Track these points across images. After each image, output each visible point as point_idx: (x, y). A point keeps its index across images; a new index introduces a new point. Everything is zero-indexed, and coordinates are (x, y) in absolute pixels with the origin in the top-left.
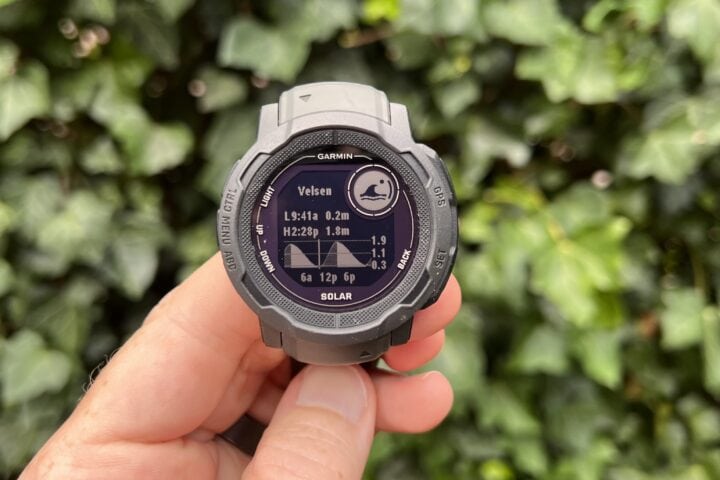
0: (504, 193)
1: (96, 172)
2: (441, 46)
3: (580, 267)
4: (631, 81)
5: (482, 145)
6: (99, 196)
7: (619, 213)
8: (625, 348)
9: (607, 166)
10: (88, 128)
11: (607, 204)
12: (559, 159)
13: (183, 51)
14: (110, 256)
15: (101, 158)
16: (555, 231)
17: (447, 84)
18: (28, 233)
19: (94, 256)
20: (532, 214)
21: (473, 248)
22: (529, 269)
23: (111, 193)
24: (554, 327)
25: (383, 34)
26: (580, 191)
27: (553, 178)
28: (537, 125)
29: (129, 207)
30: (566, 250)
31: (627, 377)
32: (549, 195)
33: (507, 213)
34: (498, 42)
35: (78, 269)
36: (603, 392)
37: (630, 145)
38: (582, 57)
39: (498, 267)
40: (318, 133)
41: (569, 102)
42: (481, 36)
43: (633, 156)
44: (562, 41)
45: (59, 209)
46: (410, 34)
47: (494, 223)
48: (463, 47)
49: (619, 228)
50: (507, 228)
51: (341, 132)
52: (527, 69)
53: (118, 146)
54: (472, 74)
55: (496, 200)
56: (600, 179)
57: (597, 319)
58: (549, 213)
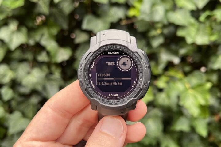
0: (171, 73)
1: (41, 62)
2: (152, 25)
3: (195, 98)
4: (214, 38)
5: (165, 57)
6: (42, 69)
7: (208, 81)
8: (209, 124)
9: (205, 66)
10: (39, 48)
11: (205, 77)
12: (189, 62)
13: (70, 24)
14: (44, 88)
15: (43, 57)
16: (188, 86)
17: (154, 37)
18: (19, 80)
19: (39, 88)
20: (180, 80)
21: (161, 90)
22: (179, 97)
23: (45, 68)
24: (186, 117)
25: (134, 21)
26: (196, 73)
27: (187, 69)
28: (183, 51)
29: (51, 73)
30: (191, 92)
31: (209, 134)
32: (186, 74)
33: (172, 79)
34: (171, 24)
35: (34, 92)
36: (202, 138)
37: (213, 59)
38: (198, 30)
39: (169, 97)
40: (108, 46)
41: (193, 44)
42: (165, 22)
43: (214, 63)
44: (192, 25)
45: (29, 73)
46: (142, 21)
47: (168, 82)
48: (159, 25)
49: (209, 85)
50: (172, 84)
51: (115, 46)
52: (180, 33)
53: (48, 53)
54: (162, 34)
55: (168, 75)
56: (203, 69)
57: (200, 115)
58: (186, 80)
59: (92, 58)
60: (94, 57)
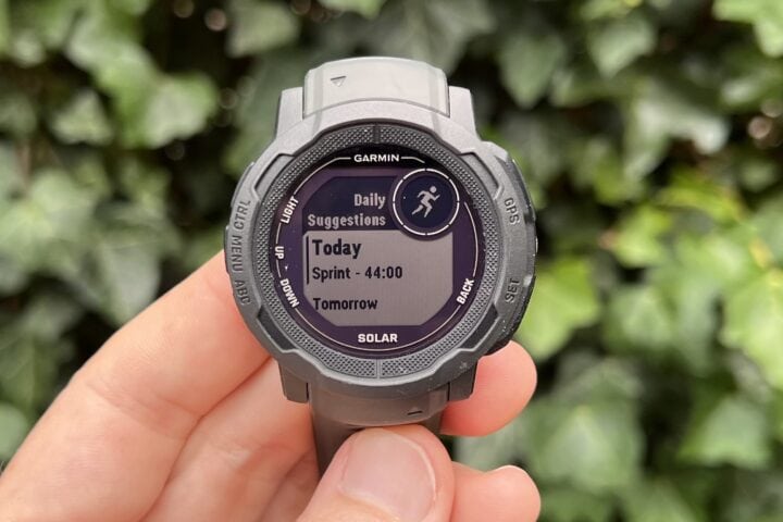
0: (683, 194)
14: (91, 266)
17: (606, 23)
19: (68, 267)
20: (727, 226)
21: (631, 275)
23: (93, 173)
24: (749, 399)
27: (758, 175)
28: (738, 92)
29: (120, 197)
32: (751, 199)
40: (355, 129)
47: (667, 239)
50: (687, 249)
51: (384, 127)
55: (671, 203)
58: (753, 226)
59: (286, 182)
60: (295, 175)
